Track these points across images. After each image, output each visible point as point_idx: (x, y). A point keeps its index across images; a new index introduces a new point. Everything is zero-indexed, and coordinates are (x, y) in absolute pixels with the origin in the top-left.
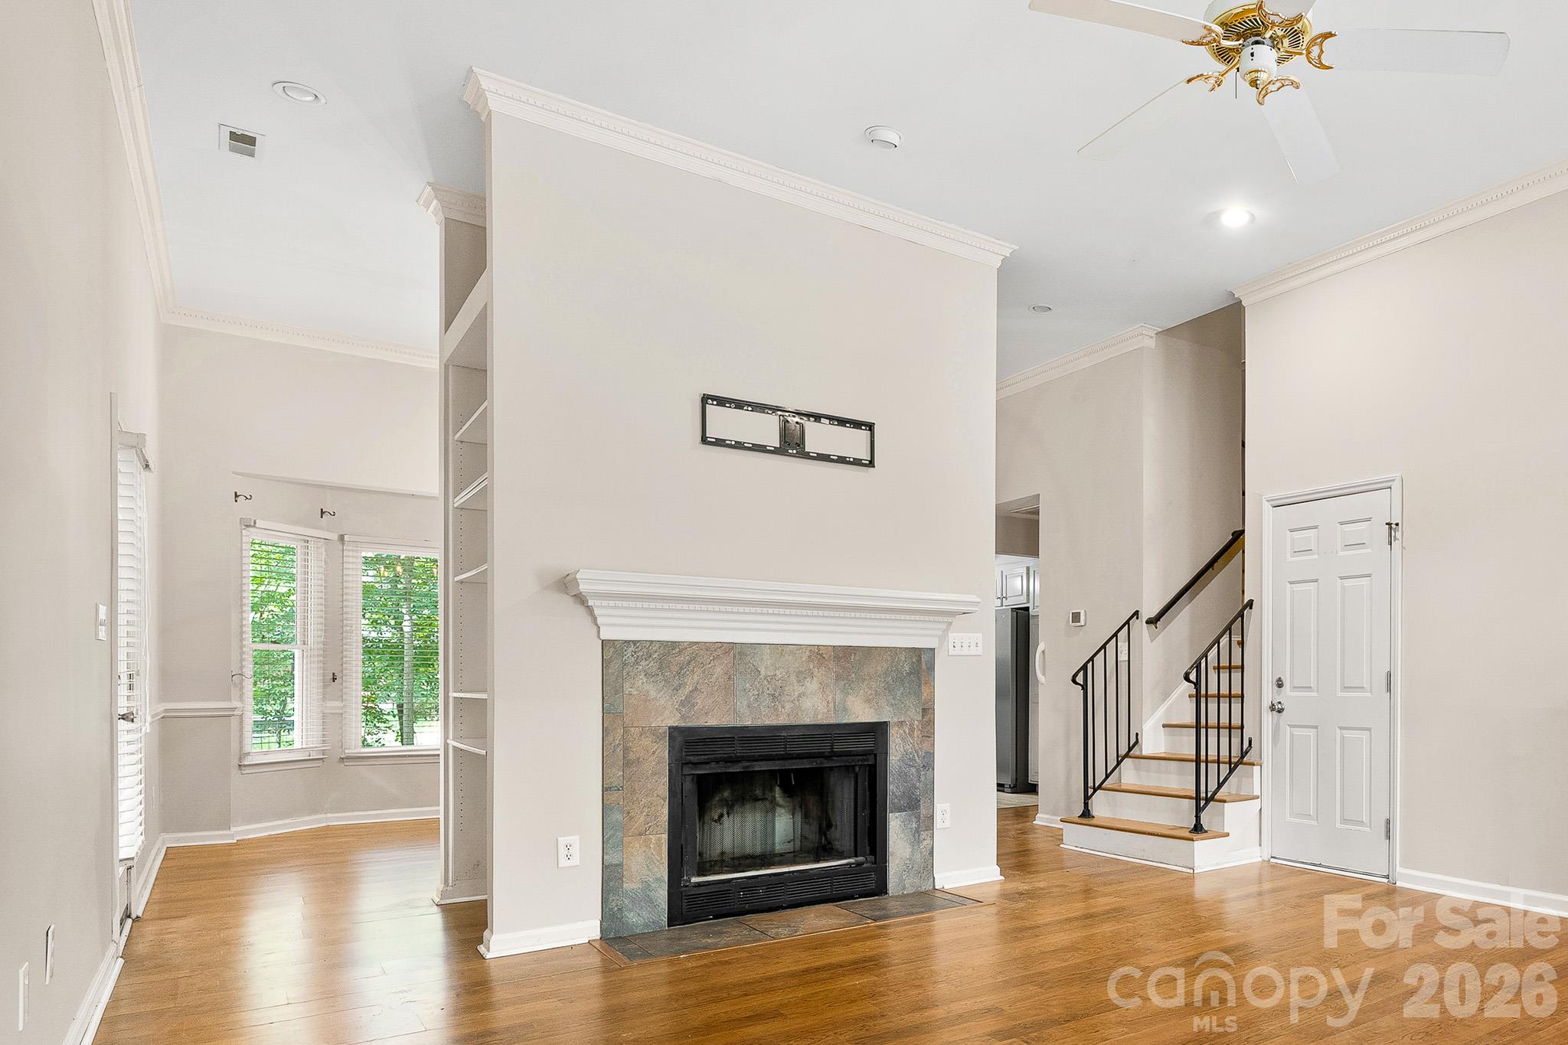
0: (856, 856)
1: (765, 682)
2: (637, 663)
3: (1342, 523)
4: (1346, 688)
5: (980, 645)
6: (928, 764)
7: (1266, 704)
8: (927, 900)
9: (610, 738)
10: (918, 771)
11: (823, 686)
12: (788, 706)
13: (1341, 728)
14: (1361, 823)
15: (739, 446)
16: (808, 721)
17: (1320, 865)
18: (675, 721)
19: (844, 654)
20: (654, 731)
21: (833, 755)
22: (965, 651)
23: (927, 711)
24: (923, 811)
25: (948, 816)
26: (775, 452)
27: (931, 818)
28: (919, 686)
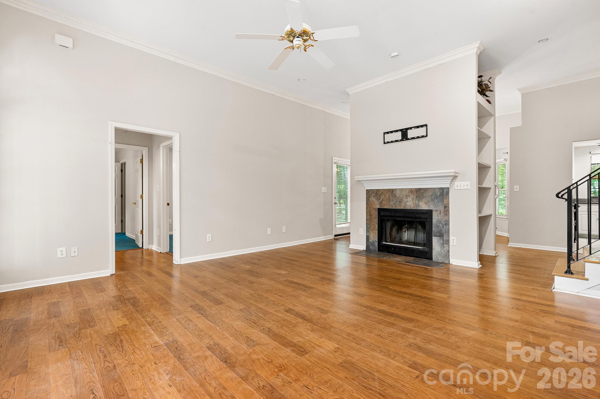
1: (398, 198)
2: (372, 194)
5: (469, 185)
6: (447, 223)
8: (445, 265)
9: (367, 210)
10: (443, 225)
11: (413, 199)
12: (403, 204)
16: (408, 208)
18: (378, 207)
19: (418, 190)
20: (375, 209)
21: (416, 218)
22: (462, 188)
23: (446, 208)
24: (445, 238)
25: (455, 241)
26: (401, 140)
27: (448, 241)
28: (443, 199)
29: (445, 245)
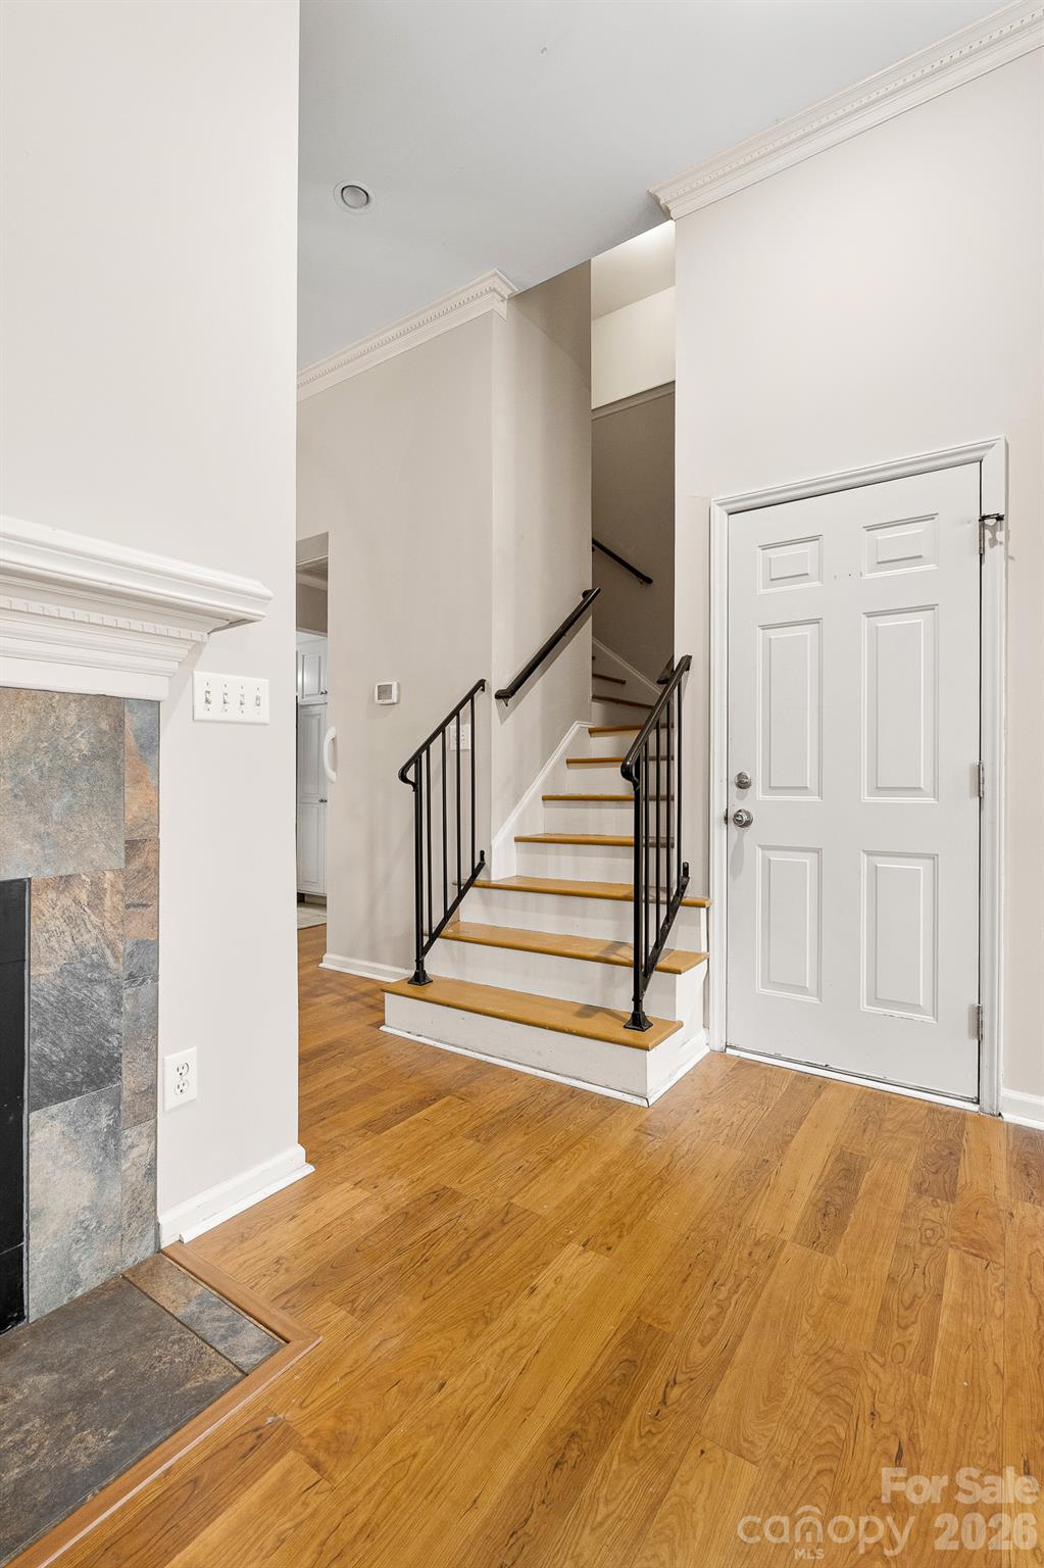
5: (265, 701)
6: (143, 969)
8: (136, 1291)
10: (115, 989)
22: (233, 713)
23: (140, 847)
24: (129, 1081)
25: (192, 1076)
27: (150, 1092)
28: (119, 788)
29: (130, 1135)
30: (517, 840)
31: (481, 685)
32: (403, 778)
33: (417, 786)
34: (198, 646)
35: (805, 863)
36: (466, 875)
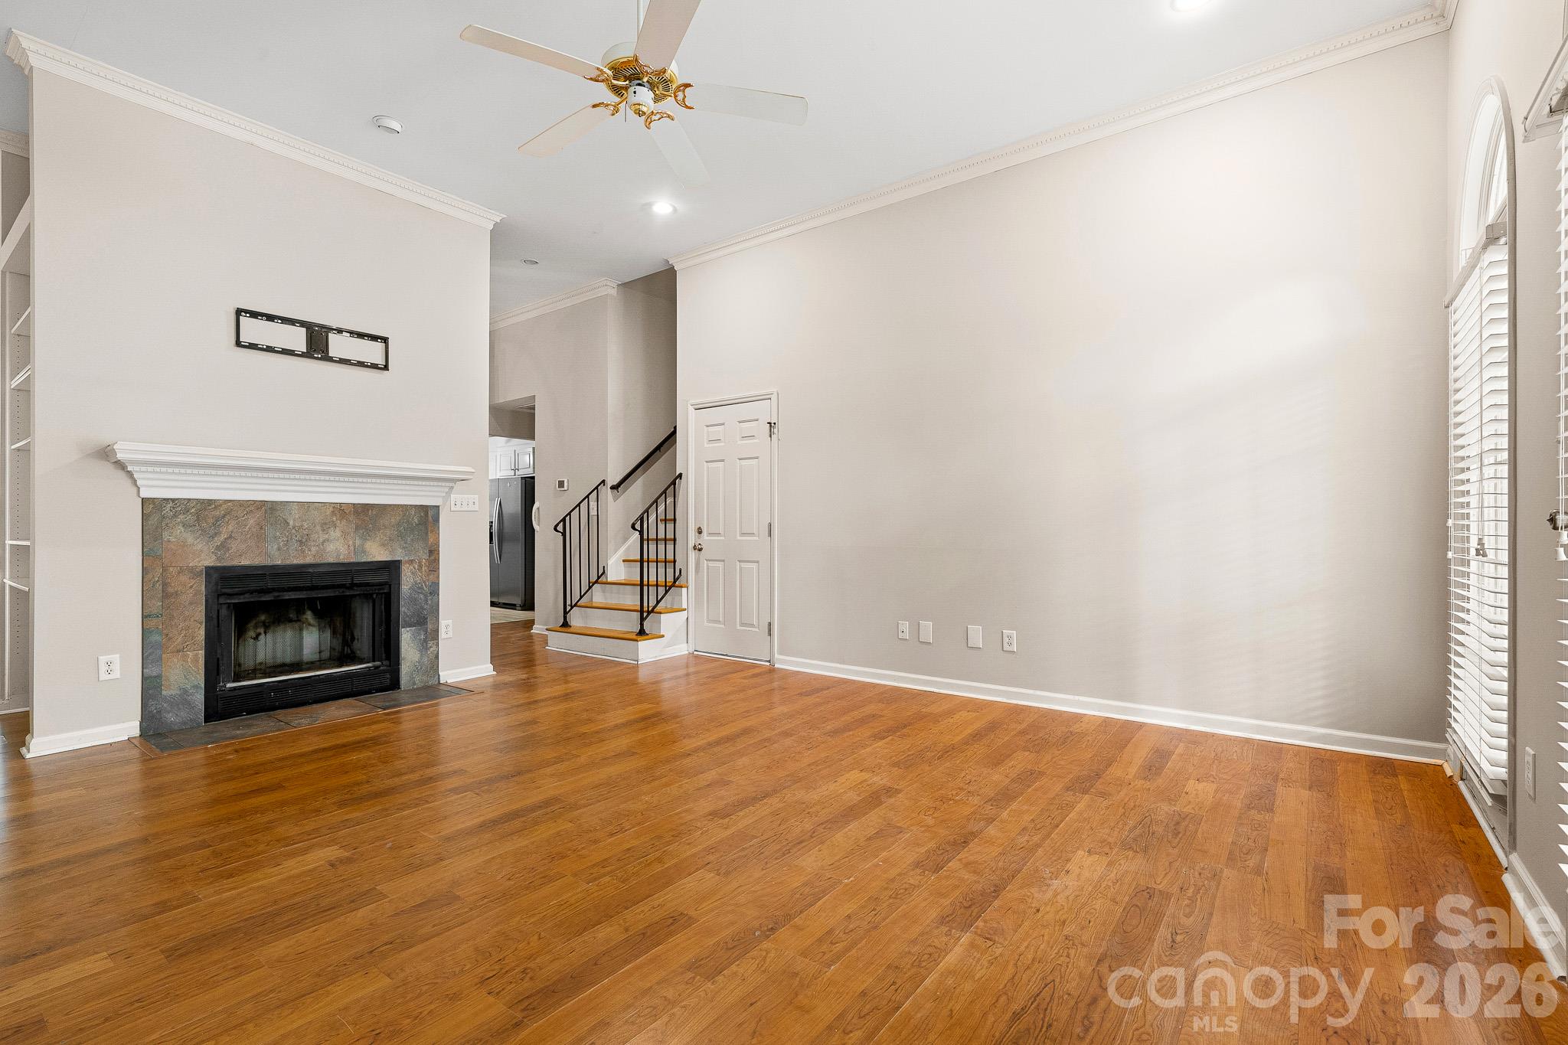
0: (374, 661)
1: (294, 531)
2: (175, 516)
3: (740, 422)
4: (743, 534)
5: (477, 503)
6: (434, 591)
7: (691, 545)
8: (433, 690)
9: (150, 576)
10: (426, 596)
11: (345, 534)
12: (313, 549)
13: (740, 561)
14: (752, 625)
15: (270, 349)
16: (331, 560)
17: (726, 655)
18: (210, 562)
19: (361, 511)
20: (192, 570)
21: (353, 586)
22: (464, 508)
23: (434, 552)
24: (430, 626)
25: (450, 629)
26: (303, 355)
27: (437, 631)
28: (427, 534)
29: (430, 643)
30: (624, 561)
31: (603, 481)
32: (555, 529)
33: (564, 534)
34: (452, 487)
35: (719, 567)
36: (594, 578)
